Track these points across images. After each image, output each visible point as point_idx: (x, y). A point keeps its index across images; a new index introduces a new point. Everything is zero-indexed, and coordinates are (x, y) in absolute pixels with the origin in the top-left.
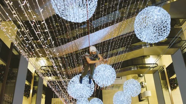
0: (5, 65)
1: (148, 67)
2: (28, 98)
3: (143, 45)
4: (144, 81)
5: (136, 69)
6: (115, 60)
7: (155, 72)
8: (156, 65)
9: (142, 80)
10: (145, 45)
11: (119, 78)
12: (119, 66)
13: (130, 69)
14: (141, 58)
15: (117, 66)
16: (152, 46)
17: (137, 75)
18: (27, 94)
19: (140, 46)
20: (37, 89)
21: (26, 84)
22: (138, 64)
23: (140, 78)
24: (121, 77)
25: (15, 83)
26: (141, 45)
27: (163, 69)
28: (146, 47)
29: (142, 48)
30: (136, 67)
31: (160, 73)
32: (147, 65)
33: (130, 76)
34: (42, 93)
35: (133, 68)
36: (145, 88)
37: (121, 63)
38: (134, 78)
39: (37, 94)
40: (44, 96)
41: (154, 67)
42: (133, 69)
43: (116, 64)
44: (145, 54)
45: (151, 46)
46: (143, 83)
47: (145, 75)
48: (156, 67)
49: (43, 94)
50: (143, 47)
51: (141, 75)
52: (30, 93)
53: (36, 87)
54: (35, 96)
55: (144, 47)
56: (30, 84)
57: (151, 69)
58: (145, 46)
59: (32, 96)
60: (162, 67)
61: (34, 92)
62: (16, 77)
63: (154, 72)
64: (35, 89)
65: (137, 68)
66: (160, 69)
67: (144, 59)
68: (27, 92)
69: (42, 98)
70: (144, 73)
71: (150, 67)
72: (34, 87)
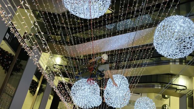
0: (14, 55)
1: (174, 88)
2: (33, 95)
3: (171, 61)
4: (169, 105)
5: (160, 88)
6: (133, 72)
7: (183, 96)
8: (185, 88)
9: (166, 102)
10: (173, 61)
11: (139, 94)
12: (137, 80)
13: (153, 86)
14: (167, 76)
15: (135, 79)
16: (182, 64)
17: (161, 95)
18: (33, 90)
19: (167, 61)
20: (45, 89)
21: (33, 80)
22: (164, 82)
23: (164, 99)
24: (140, 94)
25: (21, 76)
26: (169, 60)
27: (191, 94)
28: (175, 64)
29: (169, 64)
30: (160, 85)
31: (187, 98)
32: (174, 86)
33: (153, 95)
34: (51, 93)
35: (156, 85)
37: (139, 76)
38: (157, 98)
39: (44, 93)
40: (52, 98)
41: (181, 90)
42: (156, 87)
43: (134, 77)
44: (172, 72)
45: (180, 64)
46: (166, 106)
47: (171, 96)
48: (183, 90)
49: (52, 94)
50: (171, 63)
51: (166, 96)
52: (36, 90)
53: (44, 86)
54: (42, 94)
55: (172, 64)
56: (38, 81)
57: (178, 92)
58: (173, 63)
59: (38, 95)
60: (191, 91)
61: (41, 90)
62: (23, 70)
63: (181, 96)
64: (43, 88)
65: (162, 87)
66: (188, 93)
67: (172, 78)
68: (34, 89)
69: (50, 99)
70: (170, 95)
71: (176, 88)
72: (42, 85)
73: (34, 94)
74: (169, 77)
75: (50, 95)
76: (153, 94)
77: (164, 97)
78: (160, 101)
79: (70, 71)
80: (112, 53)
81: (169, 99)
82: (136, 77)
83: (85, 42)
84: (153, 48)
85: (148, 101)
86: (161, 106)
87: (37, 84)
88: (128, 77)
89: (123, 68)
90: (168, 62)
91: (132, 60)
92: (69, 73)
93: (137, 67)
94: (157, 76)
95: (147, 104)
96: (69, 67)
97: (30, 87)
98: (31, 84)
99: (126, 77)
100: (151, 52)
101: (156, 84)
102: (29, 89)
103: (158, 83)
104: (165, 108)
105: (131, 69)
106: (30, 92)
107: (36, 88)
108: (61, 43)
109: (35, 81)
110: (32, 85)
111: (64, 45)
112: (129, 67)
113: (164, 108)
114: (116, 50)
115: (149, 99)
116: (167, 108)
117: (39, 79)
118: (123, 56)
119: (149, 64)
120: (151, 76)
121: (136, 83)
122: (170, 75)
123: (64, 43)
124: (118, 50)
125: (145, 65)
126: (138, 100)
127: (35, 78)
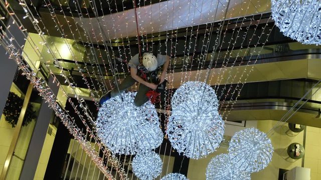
1: (314, 110)
2: (13, 126)
3: (310, 51)
4: (302, 144)
5: (284, 109)
6: (226, 75)
9: (297, 138)
10: (315, 52)
11: (240, 122)
12: (237, 92)
13: (271, 105)
14: (302, 84)
15: (232, 91)
17: (287, 125)
18: (13, 116)
20: (39, 110)
21: (12, 94)
22: (293, 96)
23: (293, 133)
24: (243, 122)
29: (305, 58)
30: (285, 104)
32: (314, 105)
33: (270, 124)
34: (51, 122)
35: (277, 104)
36: (300, 160)
37: (240, 84)
38: (278, 130)
39: (36, 121)
40: (55, 131)
42: (276, 108)
43: (228, 86)
44: (310, 75)
46: (296, 147)
47: (307, 127)
49: (53, 124)
50: (310, 56)
51: (298, 126)
52: (18, 115)
53: (37, 105)
54: (31, 124)
55: (312, 57)
56: (24, 95)
58: (315, 55)
59: (23, 124)
61: (30, 115)
64: (34, 110)
65: (289, 107)
67: (311, 87)
68: (14, 113)
69: (50, 133)
70: (305, 124)
71: (319, 109)
72: (32, 103)
73: (16, 123)
74: (304, 86)
75: (50, 125)
76: (271, 121)
77: (293, 128)
78: (284, 137)
79: (91, 74)
80: (181, 35)
81: (303, 131)
82: (235, 85)
83: (121, 10)
84: (272, 24)
85: (257, 137)
86: (286, 147)
87: (20, 102)
88: (217, 86)
89: (206, 66)
90: (302, 52)
91: (224, 50)
92: (88, 78)
93: (237, 65)
94: (279, 83)
95: (255, 144)
96: (89, 64)
97: (6, 108)
98: (7, 102)
99: (213, 86)
100: (267, 31)
101: (276, 102)
102: (5, 114)
103: (282, 100)
104: (293, 150)
105: (224, 70)
106: (7, 119)
107: (20, 111)
108: (68, 10)
109: (16, 96)
110: (10, 105)
111: (76, 15)
112: (219, 65)
113: (291, 151)
114: (190, 28)
115: (258, 133)
116: (297, 150)
117: (24, 91)
118: (206, 40)
119: (263, 59)
120: (267, 83)
121: (234, 99)
122: (306, 83)
123: (74, 12)
124: (195, 28)
125: (253, 60)
126: (236, 135)
127: (14, 90)
